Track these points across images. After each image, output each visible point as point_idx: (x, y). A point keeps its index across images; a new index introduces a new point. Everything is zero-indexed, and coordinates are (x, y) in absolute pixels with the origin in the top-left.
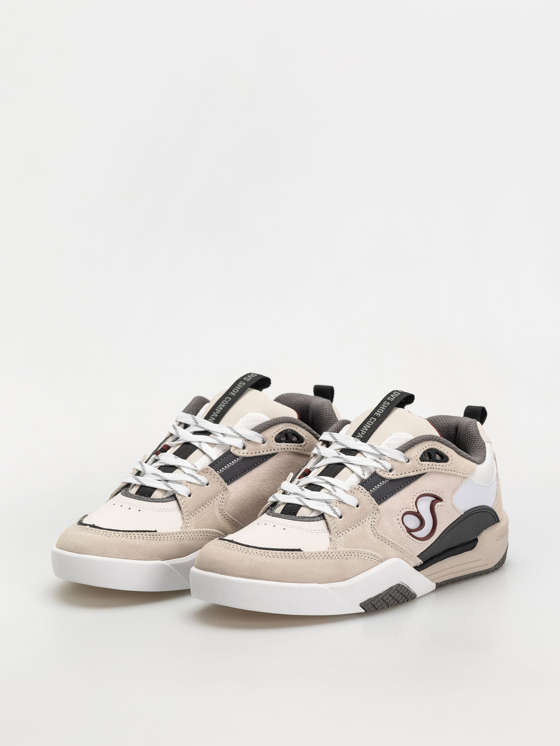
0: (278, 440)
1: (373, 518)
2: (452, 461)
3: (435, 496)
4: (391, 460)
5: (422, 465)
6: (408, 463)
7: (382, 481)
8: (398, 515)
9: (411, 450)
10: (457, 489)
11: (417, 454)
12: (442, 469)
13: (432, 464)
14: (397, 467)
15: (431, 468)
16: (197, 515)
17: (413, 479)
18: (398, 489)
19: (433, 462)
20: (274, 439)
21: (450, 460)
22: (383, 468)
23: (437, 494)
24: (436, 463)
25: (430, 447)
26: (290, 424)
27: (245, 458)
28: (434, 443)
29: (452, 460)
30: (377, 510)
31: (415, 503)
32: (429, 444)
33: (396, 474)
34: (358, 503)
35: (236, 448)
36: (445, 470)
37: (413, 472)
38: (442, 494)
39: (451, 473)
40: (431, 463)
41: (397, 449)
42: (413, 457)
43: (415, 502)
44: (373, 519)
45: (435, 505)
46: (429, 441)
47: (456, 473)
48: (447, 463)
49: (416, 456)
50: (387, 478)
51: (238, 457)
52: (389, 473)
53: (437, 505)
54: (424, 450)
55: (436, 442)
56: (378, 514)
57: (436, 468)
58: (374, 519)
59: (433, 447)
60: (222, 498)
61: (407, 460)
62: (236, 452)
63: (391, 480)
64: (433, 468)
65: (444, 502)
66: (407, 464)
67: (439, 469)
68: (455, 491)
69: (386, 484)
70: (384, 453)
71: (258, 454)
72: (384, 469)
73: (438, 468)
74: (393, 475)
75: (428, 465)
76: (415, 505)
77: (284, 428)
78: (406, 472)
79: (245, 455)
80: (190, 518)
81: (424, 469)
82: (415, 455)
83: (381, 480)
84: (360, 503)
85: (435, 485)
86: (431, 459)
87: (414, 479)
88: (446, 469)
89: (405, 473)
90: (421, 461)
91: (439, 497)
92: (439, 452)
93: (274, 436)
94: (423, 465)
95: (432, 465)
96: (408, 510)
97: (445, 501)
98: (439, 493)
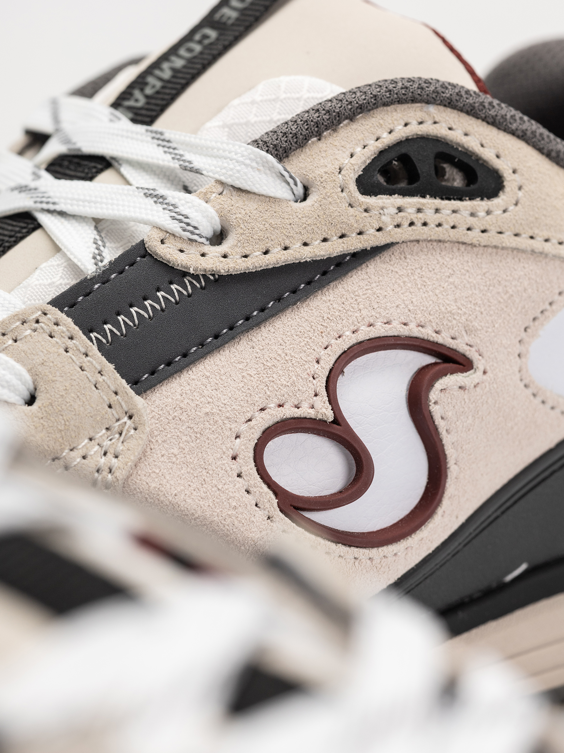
1: (105, 454)
2: (520, 194)
3: (429, 346)
4: (220, 189)
5: (366, 211)
6: (304, 204)
7: (171, 283)
8: (237, 437)
9: (322, 145)
10: (546, 313)
11: (347, 161)
12: (469, 229)
13: (419, 206)
14: (245, 221)
15: (412, 224)
17: (324, 273)
18: (247, 319)
19: (424, 197)
21: (507, 189)
22: (175, 227)
23: (444, 339)
24: (438, 202)
25: (414, 129)
28: (429, 114)
29: (520, 188)
30: (130, 417)
31: (327, 382)
32: (406, 120)
33: (239, 250)
34: (32, 387)
36: (483, 231)
37: (325, 240)
38: (467, 339)
39: (514, 245)
40: (416, 201)
41: (256, 143)
42: (325, 177)
43: (328, 377)
44: (103, 460)
45: (431, 385)
46: (405, 106)
47: (538, 244)
48: (495, 201)
49: (340, 170)
50: (192, 271)
52: (208, 249)
53: (439, 385)
54: (380, 145)
55: (441, 108)
56: (132, 432)
57: (439, 225)
58: (110, 456)
59: (428, 129)
61: (299, 190)
63: (216, 280)
64: (425, 224)
65: (480, 373)
66: (299, 205)
67: (453, 227)
68: (537, 323)
69: (189, 296)
70: (198, 162)
72: (180, 230)
73: (447, 222)
74: (225, 256)
75: (400, 209)
76: (327, 388)
78: (287, 243)
81: (379, 230)
82: (333, 167)
83: (167, 279)
84: (42, 387)
85: (434, 298)
86: (415, 185)
87: (328, 276)
88: (488, 227)
89: (286, 248)
90: (363, 194)
91: (455, 351)
92: (453, 153)
94: (374, 212)
95: (419, 210)
96: (289, 412)
97: (481, 368)
98: (452, 333)
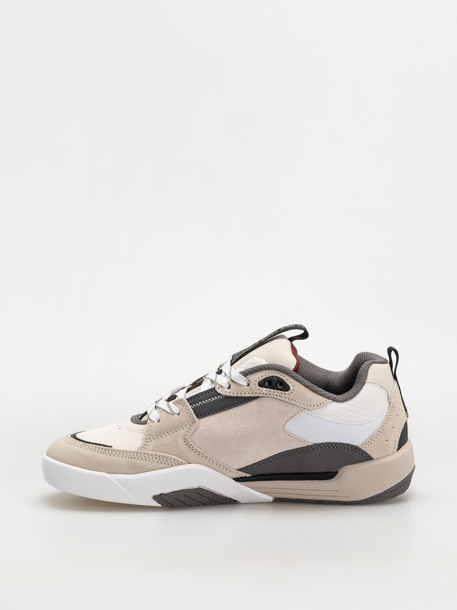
0: (262, 384)
16: (158, 440)
20: (257, 383)
26: (277, 372)
27: (227, 397)
35: (221, 387)
51: (220, 395)
60: (189, 429)
62: (219, 391)
71: (239, 395)
77: (271, 375)
79: (227, 394)
80: (151, 441)
93: (258, 380)
